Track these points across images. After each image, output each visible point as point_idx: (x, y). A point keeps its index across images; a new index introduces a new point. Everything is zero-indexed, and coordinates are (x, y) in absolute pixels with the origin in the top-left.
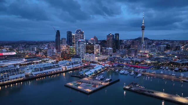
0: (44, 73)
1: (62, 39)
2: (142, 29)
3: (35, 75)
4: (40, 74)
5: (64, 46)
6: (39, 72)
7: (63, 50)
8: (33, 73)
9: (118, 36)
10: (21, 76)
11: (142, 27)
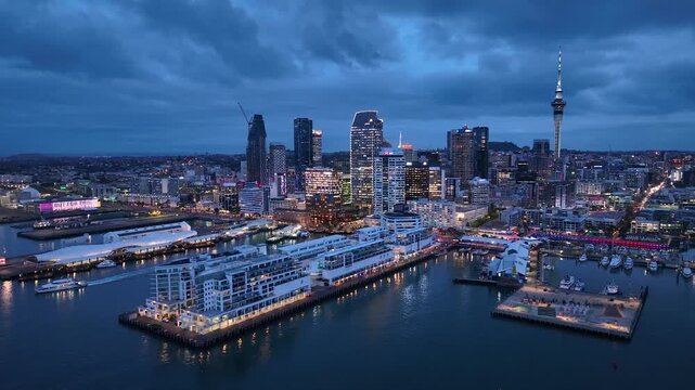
0: (354, 272)
1: (272, 147)
2: (556, 113)
3: (333, 280)
4: (347, 275)
5: (322, 172)
6: (343, 271)
7: (318, 188)
8: (327, 275)
9: (487, 135)
10: (302, 285)
11: (553, 105)
